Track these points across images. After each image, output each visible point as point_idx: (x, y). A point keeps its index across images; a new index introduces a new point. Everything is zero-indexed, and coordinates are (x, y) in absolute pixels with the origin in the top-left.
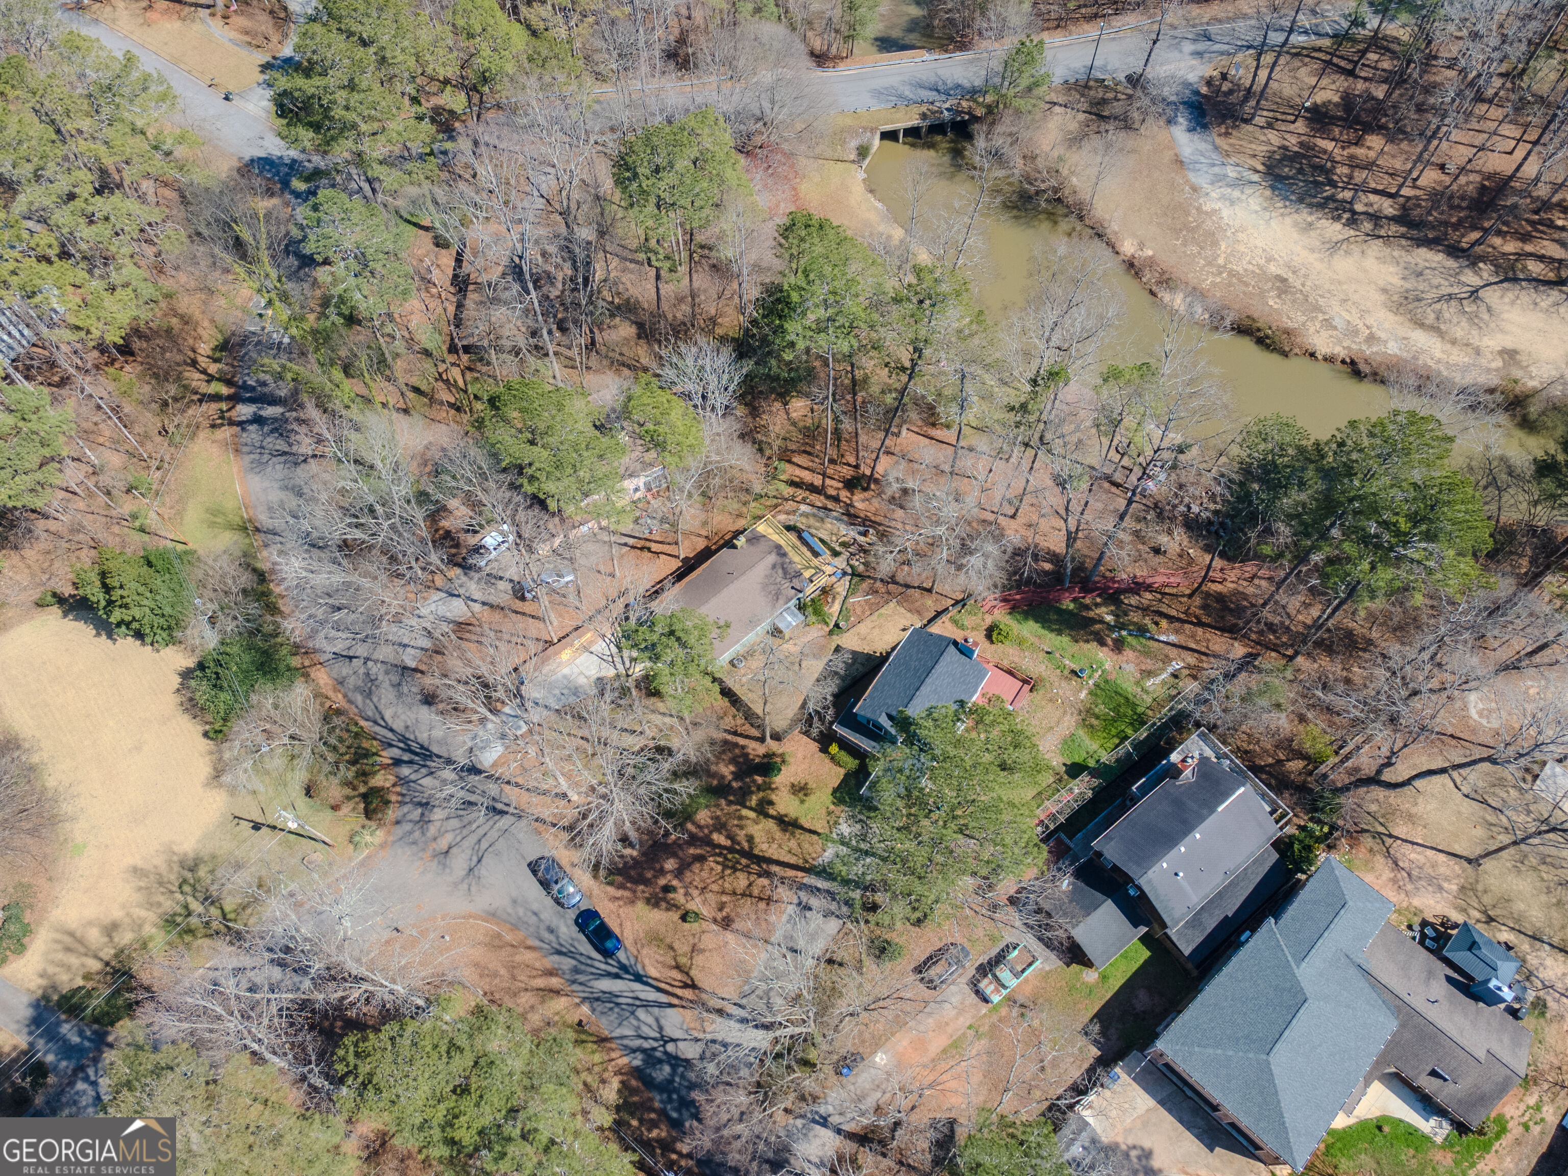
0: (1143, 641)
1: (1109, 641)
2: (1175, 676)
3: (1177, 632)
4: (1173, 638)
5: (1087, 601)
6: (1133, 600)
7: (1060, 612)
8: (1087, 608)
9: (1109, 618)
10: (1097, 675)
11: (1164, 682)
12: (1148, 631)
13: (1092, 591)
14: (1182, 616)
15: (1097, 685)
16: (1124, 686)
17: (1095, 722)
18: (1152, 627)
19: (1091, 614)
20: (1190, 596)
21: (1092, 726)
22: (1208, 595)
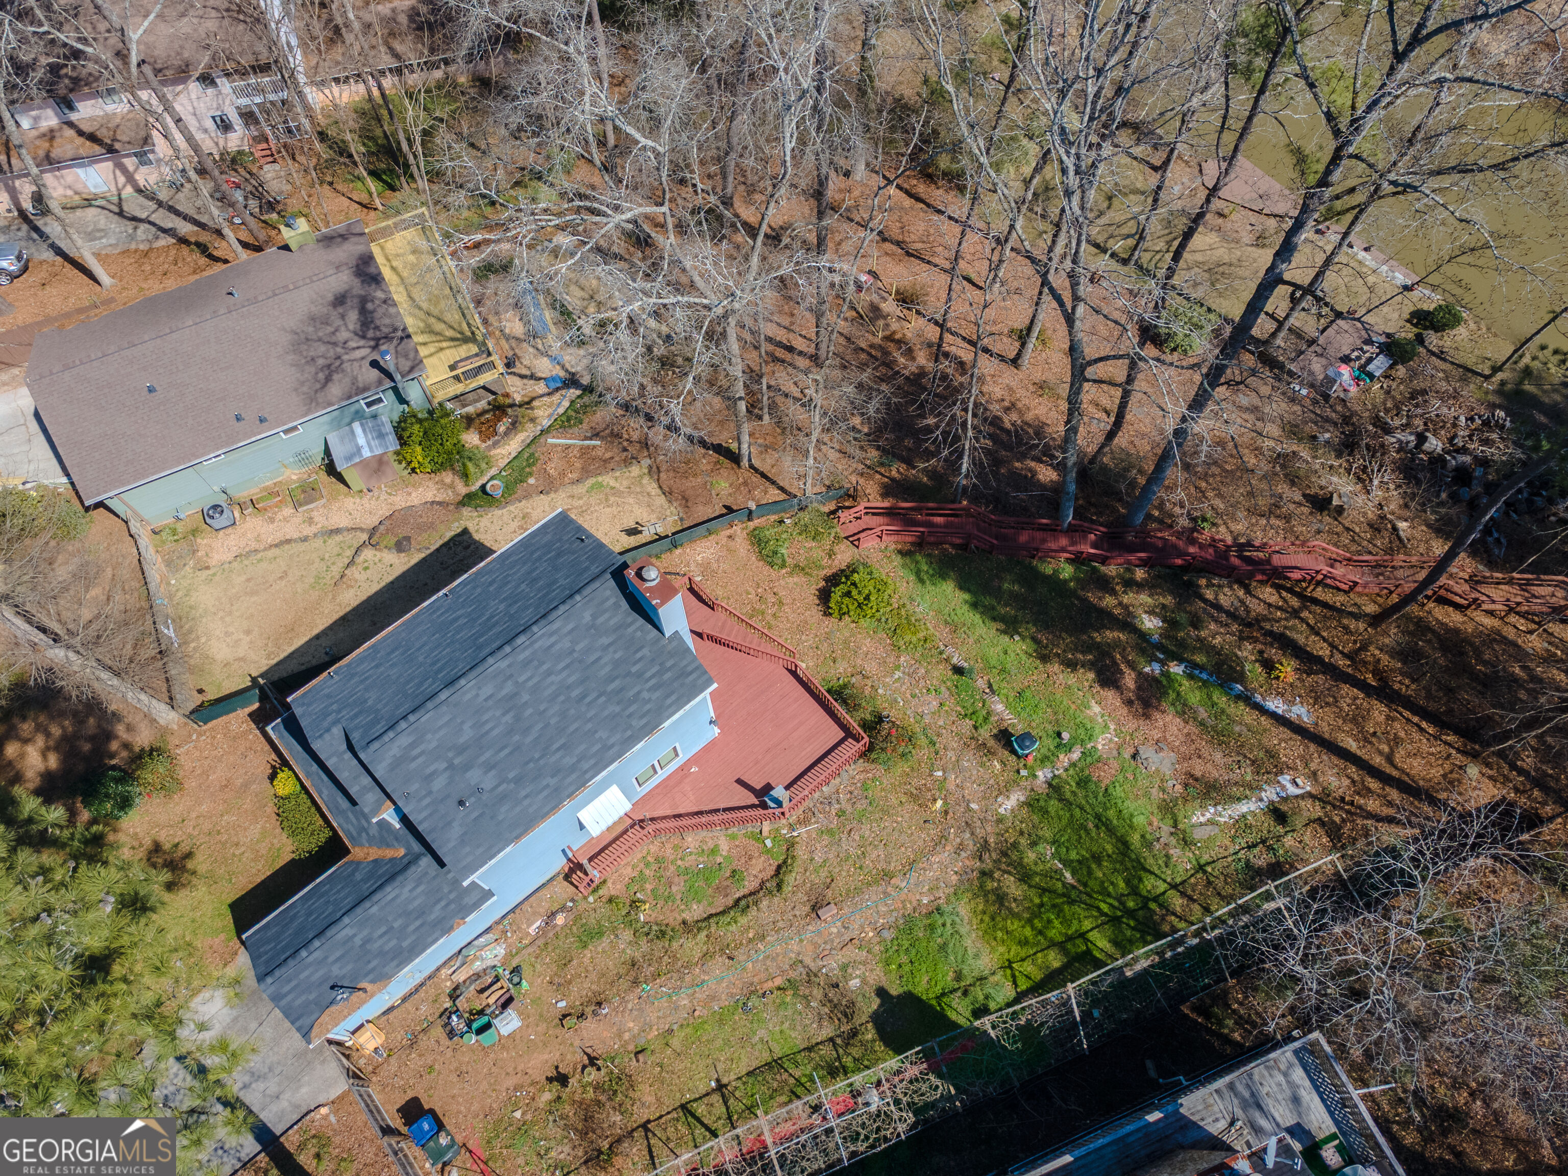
0: (1221, 700)
1: (1129, 680)
2: (1278, 814)
3: (1316, 698)
4: (1301, 712)
5: (1111, 570)
6: (1228, 596)
7: (1032, 578)
8: (1105, 585)
9: (1150, 624)
10: (1064, 760)
11: (1242, 824)
12: (1241, 677)
13: (1132, 549)
14: (1342, 662)
15: (1054, 787)
16: (1130, 806)
17: (1012, 886)
18: (1254, 671)
19: (1109, 601)
20: (1376, 620)
21: (1001, 898)
22: (1421, 627)
